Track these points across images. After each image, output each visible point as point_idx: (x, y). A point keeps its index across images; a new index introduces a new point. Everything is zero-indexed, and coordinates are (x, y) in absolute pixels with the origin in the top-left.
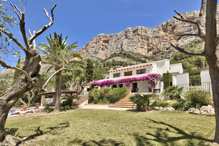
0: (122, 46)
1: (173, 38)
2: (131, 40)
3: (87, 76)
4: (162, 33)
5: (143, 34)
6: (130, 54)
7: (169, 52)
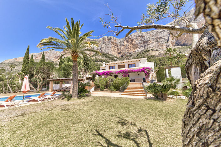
0: (101, 48)
1: (132, 47)
2: (107, 45)
3: (84, 67)
4: (126, 43)
5: (115, 42)
6: (107, 54)
7: (131, 56)
